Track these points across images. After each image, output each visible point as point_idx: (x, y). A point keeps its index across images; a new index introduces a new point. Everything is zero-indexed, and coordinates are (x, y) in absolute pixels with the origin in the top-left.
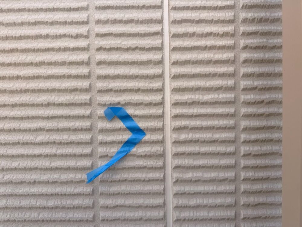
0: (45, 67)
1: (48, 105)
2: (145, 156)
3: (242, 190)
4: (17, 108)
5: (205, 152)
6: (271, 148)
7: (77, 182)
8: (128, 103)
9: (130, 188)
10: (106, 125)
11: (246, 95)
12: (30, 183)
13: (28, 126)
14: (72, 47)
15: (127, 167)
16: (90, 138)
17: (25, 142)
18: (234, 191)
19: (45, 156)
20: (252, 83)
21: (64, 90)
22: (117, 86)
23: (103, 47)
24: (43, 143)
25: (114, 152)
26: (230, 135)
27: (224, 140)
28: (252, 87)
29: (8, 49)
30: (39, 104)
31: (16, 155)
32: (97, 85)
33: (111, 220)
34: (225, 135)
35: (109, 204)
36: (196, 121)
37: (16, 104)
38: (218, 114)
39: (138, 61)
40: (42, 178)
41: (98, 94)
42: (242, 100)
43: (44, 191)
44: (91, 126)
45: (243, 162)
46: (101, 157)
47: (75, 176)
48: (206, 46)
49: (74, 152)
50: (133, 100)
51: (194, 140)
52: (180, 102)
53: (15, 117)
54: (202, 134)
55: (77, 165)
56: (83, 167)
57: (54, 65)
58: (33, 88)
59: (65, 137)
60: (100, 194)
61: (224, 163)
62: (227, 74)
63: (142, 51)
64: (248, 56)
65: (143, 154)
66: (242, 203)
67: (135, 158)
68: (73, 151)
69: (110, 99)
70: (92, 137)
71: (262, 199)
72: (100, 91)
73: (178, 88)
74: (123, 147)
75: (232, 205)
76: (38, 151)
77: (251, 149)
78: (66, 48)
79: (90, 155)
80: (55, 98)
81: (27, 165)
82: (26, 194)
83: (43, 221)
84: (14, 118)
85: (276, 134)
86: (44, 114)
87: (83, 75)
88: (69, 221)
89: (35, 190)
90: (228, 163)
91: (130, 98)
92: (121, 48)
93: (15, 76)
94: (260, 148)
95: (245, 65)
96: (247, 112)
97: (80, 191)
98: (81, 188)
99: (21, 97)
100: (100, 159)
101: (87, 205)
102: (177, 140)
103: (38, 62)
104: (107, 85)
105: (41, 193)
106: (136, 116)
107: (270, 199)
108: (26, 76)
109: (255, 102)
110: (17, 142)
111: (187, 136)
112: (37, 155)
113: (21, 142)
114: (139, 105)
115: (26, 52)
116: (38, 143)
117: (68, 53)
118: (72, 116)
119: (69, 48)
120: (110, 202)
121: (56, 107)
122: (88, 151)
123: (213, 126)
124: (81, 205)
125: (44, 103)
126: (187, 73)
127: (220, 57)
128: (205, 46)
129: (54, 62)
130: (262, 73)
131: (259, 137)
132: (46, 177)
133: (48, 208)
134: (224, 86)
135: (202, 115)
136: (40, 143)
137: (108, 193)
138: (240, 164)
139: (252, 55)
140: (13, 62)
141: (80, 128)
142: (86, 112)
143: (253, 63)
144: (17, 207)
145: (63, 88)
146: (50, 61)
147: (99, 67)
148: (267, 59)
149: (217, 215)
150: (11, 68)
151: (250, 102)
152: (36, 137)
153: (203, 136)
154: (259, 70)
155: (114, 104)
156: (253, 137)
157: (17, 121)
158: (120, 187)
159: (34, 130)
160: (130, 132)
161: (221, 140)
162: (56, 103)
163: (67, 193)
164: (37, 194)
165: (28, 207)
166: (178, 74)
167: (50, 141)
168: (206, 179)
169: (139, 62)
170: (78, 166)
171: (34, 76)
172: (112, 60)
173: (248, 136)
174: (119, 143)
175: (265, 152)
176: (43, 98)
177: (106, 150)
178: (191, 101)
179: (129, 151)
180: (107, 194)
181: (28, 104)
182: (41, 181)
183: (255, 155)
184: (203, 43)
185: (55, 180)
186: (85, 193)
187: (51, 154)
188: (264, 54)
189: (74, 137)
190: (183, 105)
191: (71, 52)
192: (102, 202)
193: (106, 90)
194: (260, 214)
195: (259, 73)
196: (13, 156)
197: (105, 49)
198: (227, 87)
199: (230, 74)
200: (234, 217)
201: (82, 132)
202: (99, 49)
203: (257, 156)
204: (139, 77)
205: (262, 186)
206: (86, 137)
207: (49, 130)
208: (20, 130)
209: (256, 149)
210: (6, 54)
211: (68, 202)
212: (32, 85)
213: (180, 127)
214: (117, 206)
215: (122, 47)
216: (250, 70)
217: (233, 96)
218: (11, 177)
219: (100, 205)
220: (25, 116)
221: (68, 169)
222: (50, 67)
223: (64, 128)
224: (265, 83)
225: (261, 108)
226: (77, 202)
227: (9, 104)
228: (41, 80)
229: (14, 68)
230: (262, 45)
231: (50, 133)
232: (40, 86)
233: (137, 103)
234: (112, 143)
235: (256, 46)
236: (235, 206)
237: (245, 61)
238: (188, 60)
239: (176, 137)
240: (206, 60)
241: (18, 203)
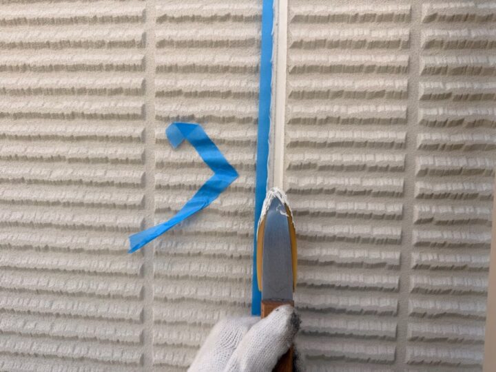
0: (70, 50)
1: (73, 116)
2: (236, 213)
3: (413, 286)
4: (22, 121)
5: (345, 212)
6: (472, 210)
7: (116, 251)
8: (208, 117)
9: (207, 268)
10: (169, 156)
11: (430, 108)
12: (38, 249)
13: (39, 152)
14: (116, 16)
15: (202, 231)
16: (140, 177)
17: (33, 178)
18: (396, 287)
19: (64, 203)
20: (441, 85)
21: (99, 90)
22: (190, 85)
23: (168, 15)
24: (61, 181)
25: (181, 203)
26: (395, 183)
27: (381, 191)
28: (442, 93)
29: (10, 19)
30: (57, 115)
31: (18, 199)
32: (156, 83)
33: (172, 324)
34: (386, 183)
35: (168, 295)
36: (332, 154)
37: (21, 113)
38: (374, 143)
39: (230, 39)
40: (58, 242)
41: (158, 99)
42: (420, 119)
43: (60, 264)
44: (143, 156)
45: (417, 235)
46: (158, 211)
47: (114, 242)
48: (357, 15)
49: (112, 199)
50: (218, 111)
51: (325, 188)
52: (303, 117)
53: (19, 135)
54: (342, 179)
55: (118, 222)
56: (127, 227)
57: (84, 47)
58: (49, 87)
59: (98, 173)
60: (155, 277)
61: (380, 233)
62: (394, 67)
63: (237, 23)
64: (436, 34)
65: (232, 210)
66: (411, 310)
67: (218, 216)
68: (111, 197)
69: (177, 109)
70: (144, 175)
71: (449, 306)
72: (160, 94)
73: (301, 91)
74: (197, 195)
75: (392, 312)
76: (53, 194)
77: (434, 210)
78: (106, 17)
79: (139, 206)
80: (84, 104)
81: (34, 218)
82: (31, 267)
83: (58, 315)
84: (17, 138)
85: (484, 185)
86: (65, 132)
87: (131, 64)
88: (100, 318)
89: (47, 261)
90: (387, 234)
91: (213, 109)
92: (200, 16)
93: (20, 64)
94: (450, 210)
95: (430, 51)
96: (430, 140)
97: (120, 268)
98: (122, 263)
99: (29, 102)
100: (157, 215)
101: (131, 294)
102: (294, 187)
103: (58, 41)
104: (173, 84)
105: (56, 268)
106: (222, 142)
107: (465, 307)
108: (38, 65)
109: (445, 122)
110: (20, 177)
111: (312, 181)
112: (51, 201)
113: (27, 178)
114: (228, 122)
115: (39, 24)
116: (54, 182)
117: (109, 26)
118: (111, 137)
119: (111, 17)
120: (171, 291)
121: (86, 121)
122: (136, 200)
123: (363, 164)
124: (121, 294)
125: (65, 113)
126: (318, 64)
127: (381, 36)
128: (353, 14)
129: (85, 42)
130: (463, 68)
131: (450, 189)
132: (65, 240)
133: (67, 294)
134: (388, 90)
135: (343, 142)
136: (58, 181)
137: (169, 275)
138: (411, 237)
139: (444, 33)
140: (17, 41)
141: (124, 158)
142: (134, 130)
143: (446, 49)
144: (17, 288)
145: (98, 88)
146: (77, 41)
147: (161, 51)
148: (475, 40)
149: (361, 328)
150: (15, 51)
151: (435, 122)
152: (51, 172)
153: (342, 182)
154: (458, 61)
155: (184, 118)
156: (439, 188)
157: (21, 143)
158: (190, 266)
159: (49, 158)
160: (210, 170)
161: (377, 191)
162: (85, 113)
163: (98, 271)
164: (50, 268)
165: (35, 289)
166: (301, 65)
167: (74, 179)
168: (345, 262)
169: (231, 42)
170: (119, 224)
171: (51, 66)
172: (184, 39)
173: (429, 186)
174: (190, 188)
175: (461, 218)
176: (65, 105)
177: (168, 199)
178: (324, 117)
179: (207, 203)
180: (166, 276)
181: (40, 114)
182: (56, 248)
183: (440, 223)
184: (350, 9)
185: (80, 247)
186: (128, 273)
187: (75, 201)
188: (469, 30)
189: (114, 174)
190: (309, 124)
191: (114, 25)
192: (157, 290)
193: (171, 92)
194: (444, 333)
195: (455, 67)
196: (13, 202)
197: (172, 19)
198: (393, 92)
199: (400, 67)
200: (394, 336)
201: (128, 166)
202: (162, 19)
203: (444, 224)
204: (230, 70)
205: (452, 282)
206: (134, 174)
207: (72, 160)
208: (25, 159)
209: (443, 210)
210: (8, 28)
211: (100, 286)
212: (48, 81)
213: (302, 164)
214: (183, 299)
215: (202, 15)
216: (439, 60)
217: (404, 109)
218: (9, 238)
219: (154, 295)
220: (34, 134)
221: (102, 228)
222: (79, 50)
223: (97, 157)
224: (468, 86)
225: (457, 133)
226: (115, 287)
227: (9, 112)
228: (62, 72)
229: (19, 51)
230: (466, 13)
231: (75, 165)
232: (61, 82)
233: (224, 118)
234: (179, 187)
235: (454, 16)
236: (396, 315)
237: (430, 45)
238: (322, 40)
239: (293, 181)
240: (356, 40)
241: (19, 281)
